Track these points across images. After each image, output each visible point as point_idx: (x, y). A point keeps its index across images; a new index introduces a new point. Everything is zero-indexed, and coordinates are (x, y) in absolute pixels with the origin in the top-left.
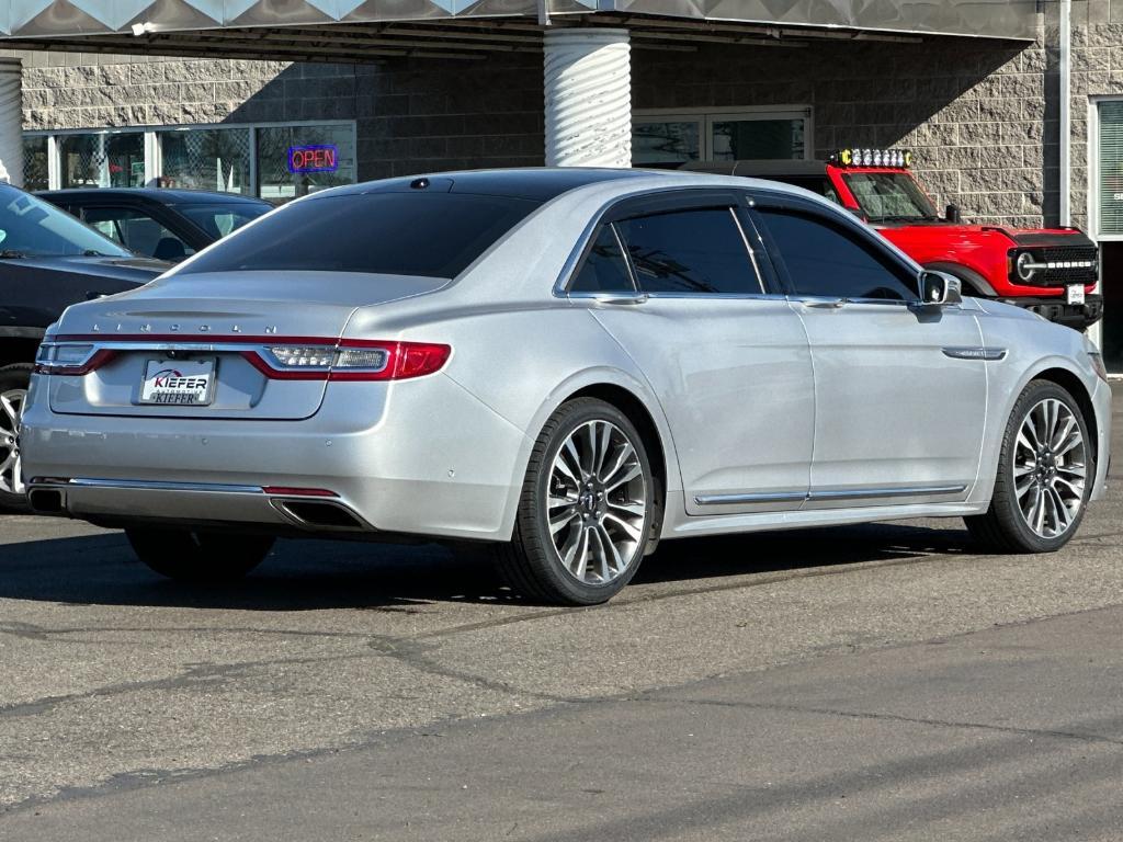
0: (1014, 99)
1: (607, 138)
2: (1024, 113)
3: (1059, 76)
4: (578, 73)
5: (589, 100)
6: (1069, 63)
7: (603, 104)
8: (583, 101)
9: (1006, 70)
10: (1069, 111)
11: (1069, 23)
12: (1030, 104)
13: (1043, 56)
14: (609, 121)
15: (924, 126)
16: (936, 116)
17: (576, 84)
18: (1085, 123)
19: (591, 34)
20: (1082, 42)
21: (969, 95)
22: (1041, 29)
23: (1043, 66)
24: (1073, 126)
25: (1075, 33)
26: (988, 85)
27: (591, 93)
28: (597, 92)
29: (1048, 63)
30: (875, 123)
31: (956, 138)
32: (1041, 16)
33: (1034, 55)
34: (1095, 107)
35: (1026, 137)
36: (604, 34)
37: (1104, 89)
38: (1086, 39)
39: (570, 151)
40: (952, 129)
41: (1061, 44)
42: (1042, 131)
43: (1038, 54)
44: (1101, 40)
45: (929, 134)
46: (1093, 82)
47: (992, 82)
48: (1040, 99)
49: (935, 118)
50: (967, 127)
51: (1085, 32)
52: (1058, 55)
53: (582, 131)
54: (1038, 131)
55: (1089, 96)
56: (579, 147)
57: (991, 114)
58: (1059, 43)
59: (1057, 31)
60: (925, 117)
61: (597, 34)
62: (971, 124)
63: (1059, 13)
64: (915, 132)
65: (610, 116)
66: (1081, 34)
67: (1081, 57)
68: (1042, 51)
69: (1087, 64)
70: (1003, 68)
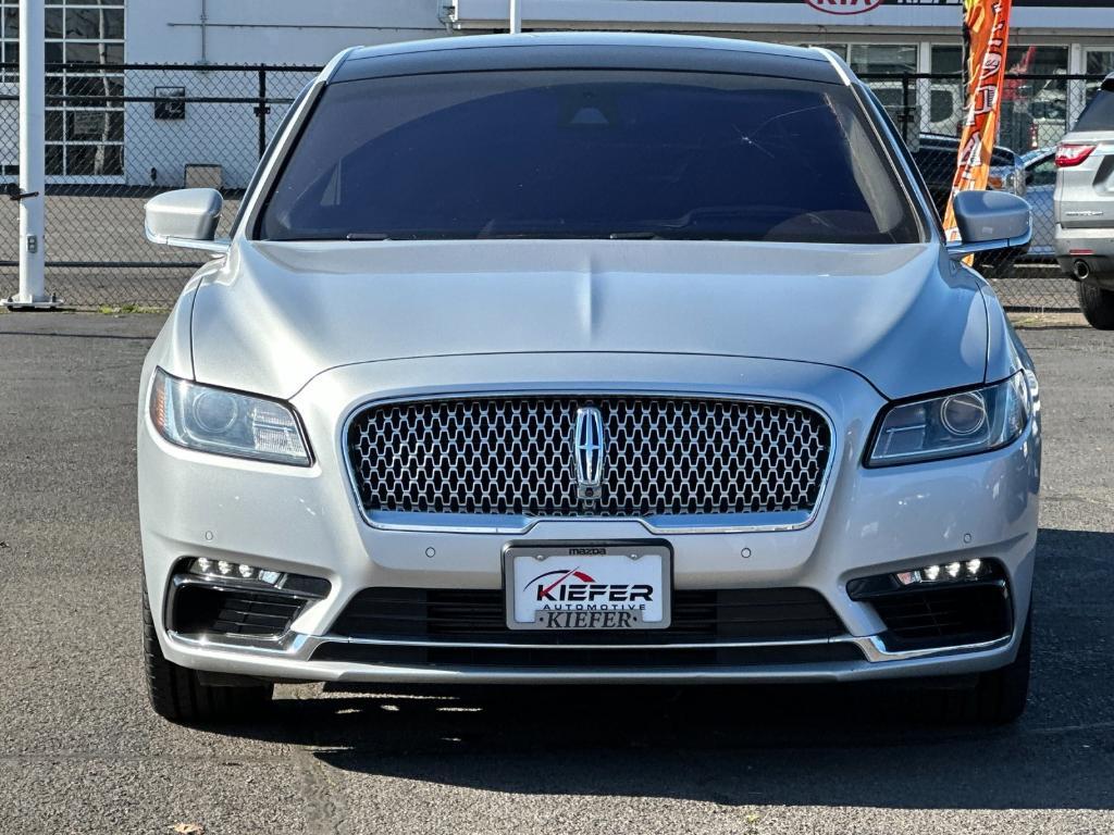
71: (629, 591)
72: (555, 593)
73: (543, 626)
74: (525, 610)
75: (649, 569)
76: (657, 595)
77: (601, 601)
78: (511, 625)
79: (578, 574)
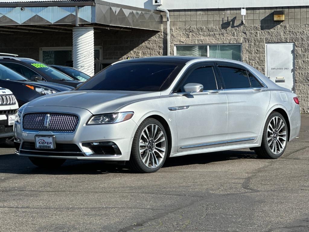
0: (155, 45)
1: (90, 54)
2: (158, 48)
3: (167, 40)
4: (83, 38)
5: (86, 45)
6: (169, 37)
7: (89, 46)
8: (84, 45)
9: (153, 38)
10: (169, 48)
11: (169, 27)
12: (159, 46)
13: (163, 35)
14: (90, 50)
15: (132, 51)
16: (135, 49)
17: (83, 41)
18: (173, 51)
19: (87, 28)
20: (172, 31)
21: (143, 44)
22: (162, 28)
23: (163, 37)
24: (170, 52)
25: (171, 29)
26: (148, 42)
27: (86, 43)
28: (88, 43)
29: (164, 36)
30: (119, 51)
31: (140, 55)
32: (162, 25)
33: (160, 34)
34: (176, 47)
35: (158, 54)
36: (89, 28)
37: (178, 43)
38: (173, 31)
39: (81, 57)
40: (139, 53)
41: (167, 32)
42: (162, 53)
43: (161, 34)
44: (177, 31)
45: (133, 54)
46: (175, 41)
47: (149, 41)
48: (162, 45)
49: (135, 50)
50: (143, 52)
51: (173, 29)
52: (167, 34)
53: (84, 52)
54: (161, 53)
55: (174, 45)
56: (83, 56)
57: (149, 49)
58: (167, 31)
59: (166, 29)
60: (132, 49)
61: (88, 28)
62: (144, 51)
63: (167, 24)
64: (129, 53)
65: (90, 49)
66: (172, 30)
67: (172, 35)
68: (162, 33)
69: (174, 37)
70: (152, 38)
71: (49, 143)
72: (41, 143)
73: (39, 148)
74: (38, 145)
75: (50, 140)
76: (52, 144)
77: (46, 144)
78: (36, 148)
79: (43, 140)
